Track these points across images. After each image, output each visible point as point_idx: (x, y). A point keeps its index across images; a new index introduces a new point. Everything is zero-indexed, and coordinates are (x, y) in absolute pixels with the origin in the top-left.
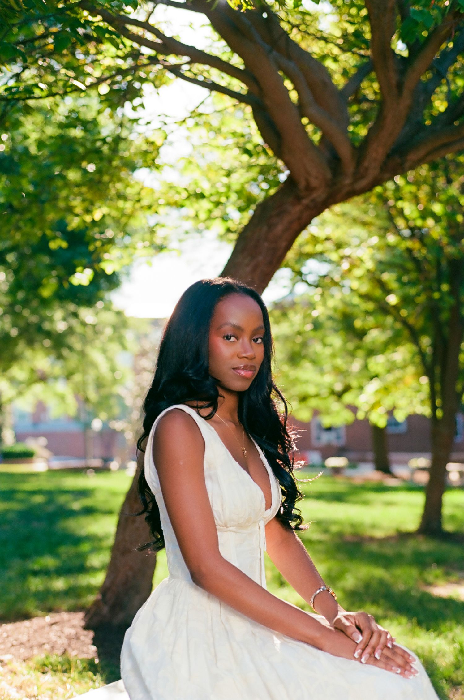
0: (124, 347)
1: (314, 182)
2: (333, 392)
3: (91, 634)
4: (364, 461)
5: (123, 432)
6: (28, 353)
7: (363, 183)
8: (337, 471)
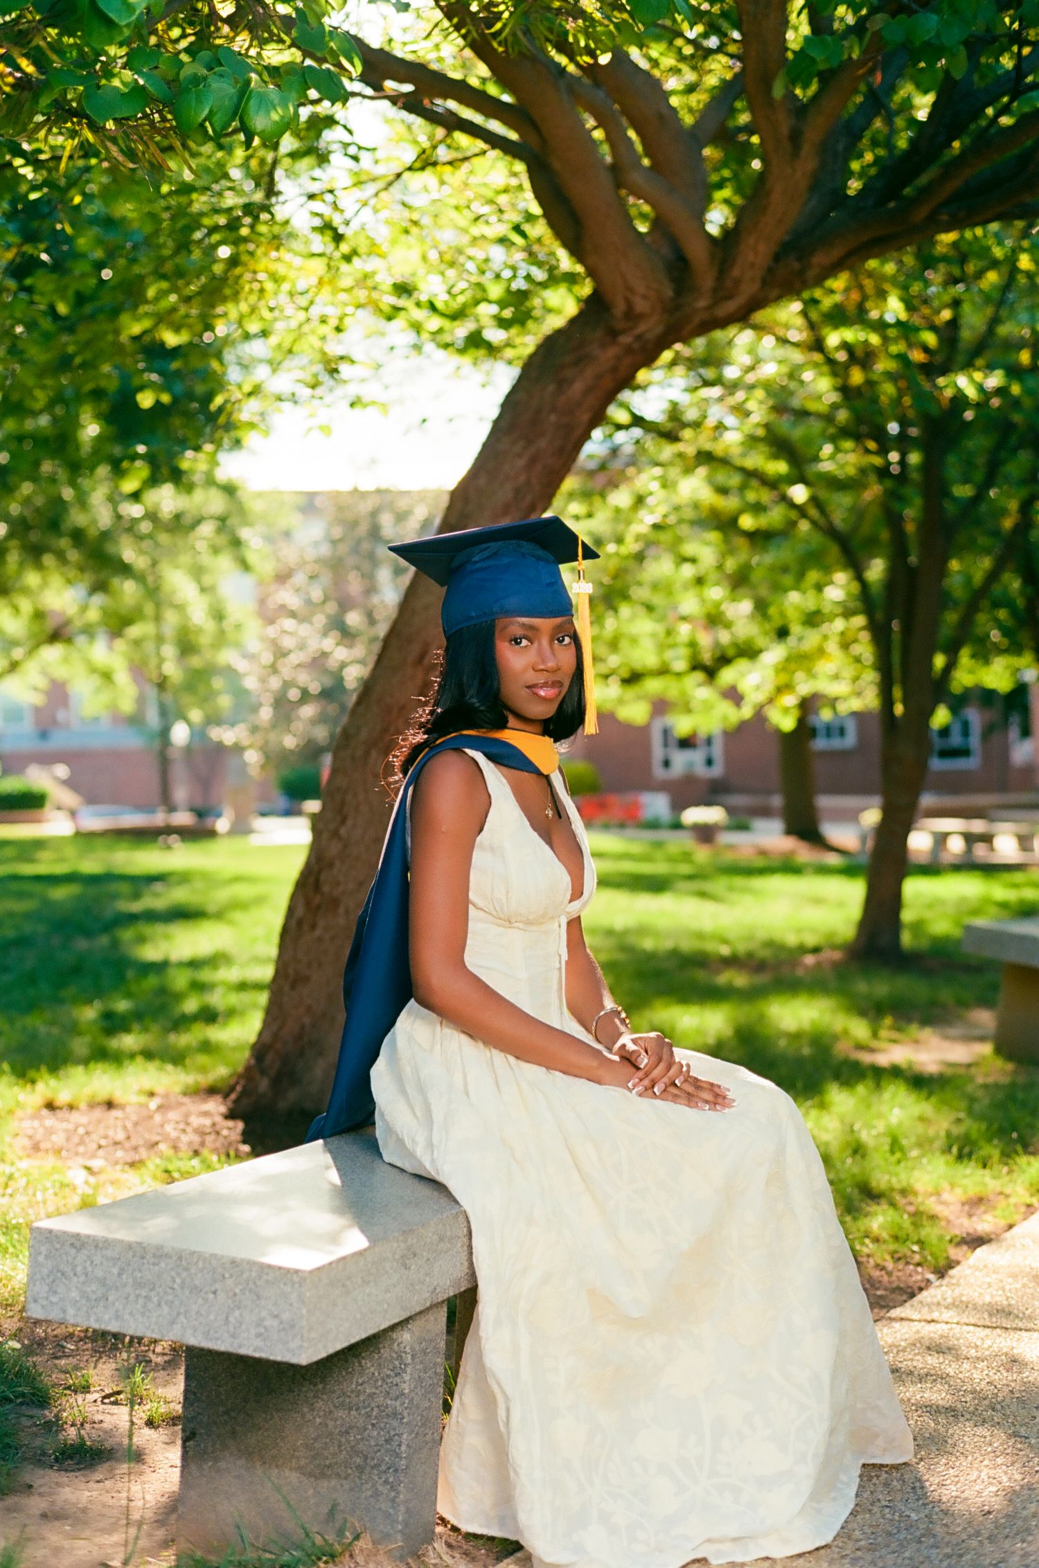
0: (245, 566)
1: (641, 305)
2: (696, 666)
3: (240, 1125)
4: (765, 812)
5: (238, 749)
6: (32, 578)
7: (731, 306)
8: (705, 833)
